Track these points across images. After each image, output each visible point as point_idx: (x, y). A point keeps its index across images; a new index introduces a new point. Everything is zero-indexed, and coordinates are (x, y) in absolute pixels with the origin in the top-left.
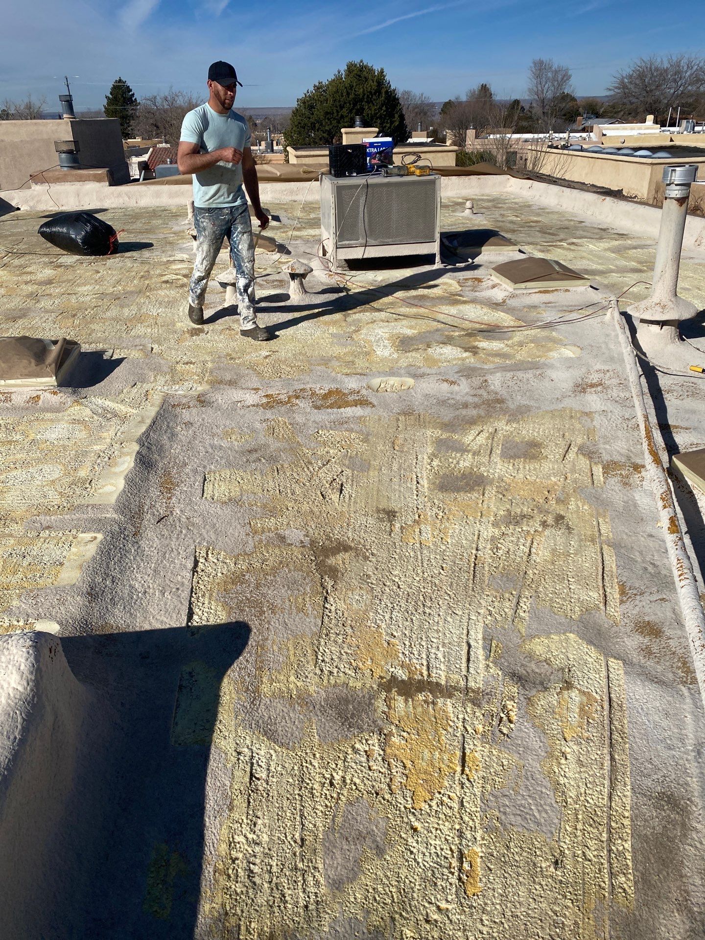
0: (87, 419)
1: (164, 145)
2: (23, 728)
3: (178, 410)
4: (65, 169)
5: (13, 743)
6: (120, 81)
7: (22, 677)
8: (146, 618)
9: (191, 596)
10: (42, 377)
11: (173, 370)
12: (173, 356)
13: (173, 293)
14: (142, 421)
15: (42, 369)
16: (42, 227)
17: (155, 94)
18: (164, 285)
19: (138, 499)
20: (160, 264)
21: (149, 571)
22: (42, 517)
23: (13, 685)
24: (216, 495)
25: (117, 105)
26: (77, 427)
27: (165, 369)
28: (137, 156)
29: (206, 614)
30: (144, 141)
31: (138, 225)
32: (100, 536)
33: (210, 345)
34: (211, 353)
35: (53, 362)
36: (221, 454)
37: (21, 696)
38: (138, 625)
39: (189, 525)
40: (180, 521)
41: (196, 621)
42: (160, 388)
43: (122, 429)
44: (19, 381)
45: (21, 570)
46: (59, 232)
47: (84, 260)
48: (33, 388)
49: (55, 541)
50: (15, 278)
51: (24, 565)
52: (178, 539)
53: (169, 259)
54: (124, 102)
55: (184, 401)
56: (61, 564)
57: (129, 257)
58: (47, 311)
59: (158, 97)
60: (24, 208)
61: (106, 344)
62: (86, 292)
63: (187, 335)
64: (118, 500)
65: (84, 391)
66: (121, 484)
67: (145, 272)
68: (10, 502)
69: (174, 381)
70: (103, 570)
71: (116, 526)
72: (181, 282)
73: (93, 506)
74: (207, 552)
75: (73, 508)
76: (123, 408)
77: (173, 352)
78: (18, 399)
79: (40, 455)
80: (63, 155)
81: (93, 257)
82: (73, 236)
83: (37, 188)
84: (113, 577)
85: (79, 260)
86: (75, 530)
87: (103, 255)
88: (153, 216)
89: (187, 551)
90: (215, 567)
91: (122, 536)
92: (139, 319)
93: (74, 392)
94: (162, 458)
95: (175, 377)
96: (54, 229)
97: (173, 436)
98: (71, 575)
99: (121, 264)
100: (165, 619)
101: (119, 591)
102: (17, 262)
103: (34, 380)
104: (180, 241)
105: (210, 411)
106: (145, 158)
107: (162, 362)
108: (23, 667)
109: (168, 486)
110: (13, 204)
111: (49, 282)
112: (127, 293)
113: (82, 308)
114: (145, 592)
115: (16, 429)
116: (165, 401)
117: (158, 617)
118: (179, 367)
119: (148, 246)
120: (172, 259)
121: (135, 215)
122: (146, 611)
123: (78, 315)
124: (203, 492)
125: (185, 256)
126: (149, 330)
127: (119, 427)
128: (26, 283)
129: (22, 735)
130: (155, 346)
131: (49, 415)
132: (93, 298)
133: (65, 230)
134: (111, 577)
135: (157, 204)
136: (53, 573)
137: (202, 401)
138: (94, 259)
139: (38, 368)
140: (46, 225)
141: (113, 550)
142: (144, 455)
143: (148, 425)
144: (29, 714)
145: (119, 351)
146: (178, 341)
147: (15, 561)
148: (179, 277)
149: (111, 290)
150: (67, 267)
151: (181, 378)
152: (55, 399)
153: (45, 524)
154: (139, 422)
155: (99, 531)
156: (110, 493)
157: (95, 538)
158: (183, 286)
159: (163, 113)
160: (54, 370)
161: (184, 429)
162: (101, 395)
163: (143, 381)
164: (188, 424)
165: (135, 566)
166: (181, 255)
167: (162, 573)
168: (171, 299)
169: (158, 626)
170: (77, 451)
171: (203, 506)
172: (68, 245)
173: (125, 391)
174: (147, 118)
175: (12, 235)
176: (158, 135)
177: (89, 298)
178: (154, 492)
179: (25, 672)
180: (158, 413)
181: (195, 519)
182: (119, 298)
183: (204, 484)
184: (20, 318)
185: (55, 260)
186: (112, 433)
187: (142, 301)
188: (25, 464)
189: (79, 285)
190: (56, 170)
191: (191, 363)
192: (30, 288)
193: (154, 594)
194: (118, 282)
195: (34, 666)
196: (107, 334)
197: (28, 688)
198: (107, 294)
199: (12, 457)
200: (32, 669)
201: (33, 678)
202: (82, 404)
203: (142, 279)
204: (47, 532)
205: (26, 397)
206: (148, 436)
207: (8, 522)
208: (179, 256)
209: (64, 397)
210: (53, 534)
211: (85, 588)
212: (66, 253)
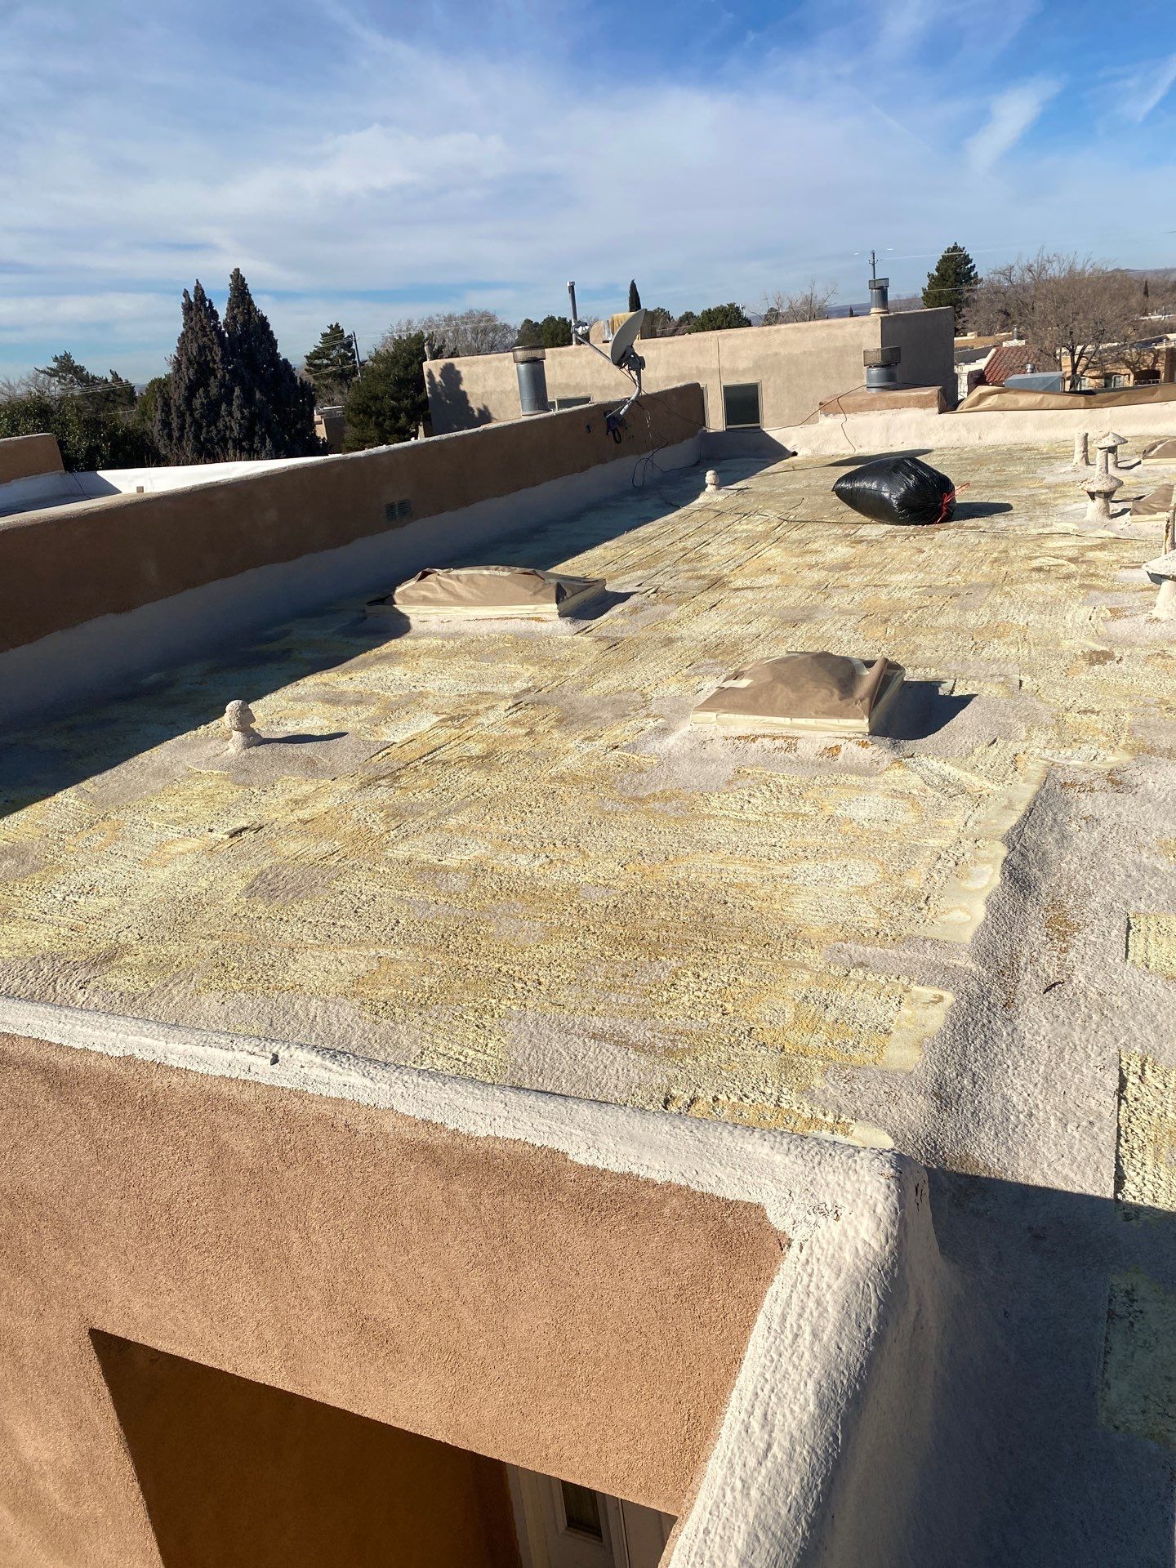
0: (915, 792)
1: (1015, 343)
2: (879, 1315)
3: (1072, 793)
4: (874, 391)
5: (866, 1338)
6: (955, 248)
7: (879, 1225)
8: (1035, 1162)
9: (1118, 1144)
10: (848, 717)
11: (1059, 722)
12: (1059, 696)
13: (1052, 589)
14: (1010, 807)
15: (849, 705)
16: (839, 481)
17: (1011, 263)
18: (1035, 575)
19: (1008, 943)
20: (1025, 538)
21: (1036, 1078)
22: (850, 946)
23: (864, 1235)
24: (1154, 959)
25: (944, 286)
26: (901, 803)
27: (1046, 719)
28: (967, 362)
29: (1149, 1186)
30: (982, 338)
31: (984, 475)
32: (949, 997)
33: (1126, 682)
34: (1128, 697)
35: (866, 695)
36: (1156, 882)
37: (874, 1258)
38: (1021, 1171)
39: (1104, 1007)
40: (1086, 997)
41: (1131, 1193)
42: (1038, 751)
43: (975, 816)
44: (811, 722)
45: (824, 1028)
46: (864, 489)
47: (897, 531)
48: (831, 734)
49: (875, 990)
50: (795, 560)
51: (827, 1020)
52: (1084, 1028)
53: (1041, 531)
54: (956, 281)
55: (1083, 778)
56: (887, 1032)
57: (972, 528)
58: (842, 612)
59: (1016, 268)
60: (803, 453)
61: (941, 670)
62: (903, 584)
63: (1083, 663)
64: (975, 939)
65: (909, 745)
66: (980, 912)
67: (1001, 552)
68: (800, 911)
69: (1063, 741)
70: (957, 1058)
71: (974, 983)
72: (1064, 570)
73: (935, 942)
74: (1143, 1065)
75: (901, 940)
76: (974, 779)
77: (1059, 690)
78: (807, 749)
79: (842, 842)
80: (874, 371)
81: (912, 527)
82: (886, 495)
83: (827, 422)
84: (974, 1074)
85: (890, 531)
86: (907, 979)
87: (928, 524)
88: (1007, 459)
89: (1104, 1055)
90: (1162, 1099)
91: (986, 1003)
92: (997, 631)
93: (894, 746)
94: (1046, 875)
95: (1065, 736)
96: (857, 485)
97: (1064, 839)
98: (904, 1055)
99: (958, 539)
100: (1072, 1175)
101: (985, 1103)
102: (795, 535)
103: (835, 721)
104: (1060, 501)
105: (1130, 800)
106: (981, 364)
107: (1040, 706)
108: (879, 1210)
109: (1061, 928)
110: (789, 447)
111: (845, 566)
112: (972, 586)
113: (896, 608)
114: (1031, 1115)
115: (804, 795)
116: (1048, 774)
117: (1059, 1168)
118: (1071, 718)
119: (1004, 508)
120: (1046, 531)
121: (977, 460)
122: (1034, 1150)
123: (893, 620)
124: (1127, 951)
125: (1071, 527)
126: (1014, 651)
127: (971, 812)
128: (811, 567)
129: (878, 1328)
130: (1026, 679)
131: (854, 779)
132: (916, 594)
133: (874, 486)
134: (970, 1073)
135: (1015, 440)
136: (874, 1044)
137: (1116, 781)
138: (914, 530)
139: (844, 703)
140: (848, 478)
141: (972, 1026)
142: (1015, 866)
143: (1020, 814)
144: (886, 1293)
145: (963, 682)
146: (1067, 672)
147: (813, 1010)
148: (1060, 561)
149: (944, 581)
150: (871, 543)
151: (1076, 737)
152: (865, 755)
153: (856, 959)
154: (1005, 807)
155: (946, 988)
156: (962, 925)
157: (941, 999)
158: (1068, 577)
159: (1021, 291)
160: (867, 708)
161: (1084, 828)
162: (937, 754)
163: (1008, 737)
164: (1091, 821)
165: (1009, 1062)
166: (1064, 524)
167: (1059, 1086)
168: (1049, 599)
169: (1059, 1184)
170: (901, 844)
171: (1129, 975)
172: (874, 509)
173: (977, 751)
174: (992, 302)
175: (788, 493)
176: (1005, 327)
177: (907, 593)
178: (1036, 935)
179: (884, 1219)
180: (1037, 794)
181: (1114, 998)
182: (957, 595)
183: (1128, 936)
184: (803, 621)
185: (852, 532)
186: (958, 820)
187: (999, 601)
188: (821, 854)
189: (891, 572)
190: (859, 394)
191: (1092, 712)
192: (817, 576)
193: (1047, 1120)
194: (956, 568)
195: (897, 1213)
196: (941, 653)
197: (887, 1248)
198: (938, 588)
199: (799, 839)
200: (893, 1217)
201: (895, 1234)
202: (906, 766)
203: (995, 564)
204: (861, 972)
205: (819, 746)
206: (1020, 835)
207: (799, 943)
208: (1059, 526)
209: (878, 752)
210: (871, 978)
211: (929, 1083)
212: (869, 520)
